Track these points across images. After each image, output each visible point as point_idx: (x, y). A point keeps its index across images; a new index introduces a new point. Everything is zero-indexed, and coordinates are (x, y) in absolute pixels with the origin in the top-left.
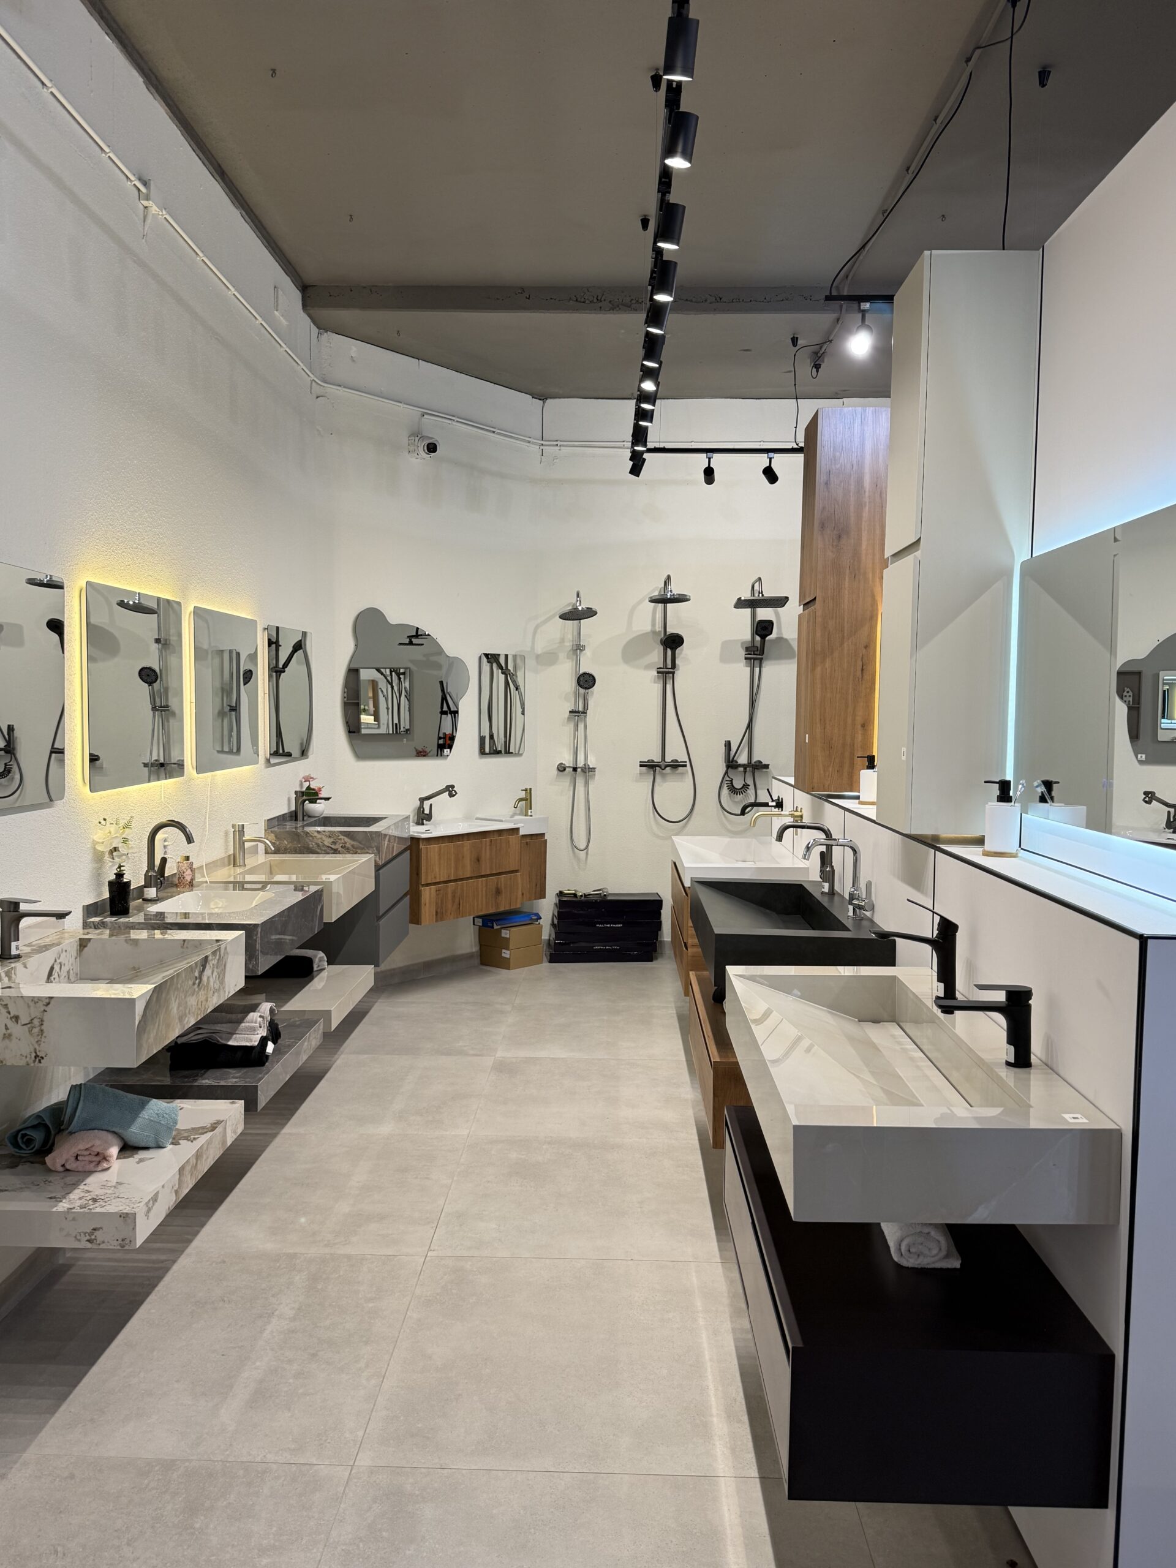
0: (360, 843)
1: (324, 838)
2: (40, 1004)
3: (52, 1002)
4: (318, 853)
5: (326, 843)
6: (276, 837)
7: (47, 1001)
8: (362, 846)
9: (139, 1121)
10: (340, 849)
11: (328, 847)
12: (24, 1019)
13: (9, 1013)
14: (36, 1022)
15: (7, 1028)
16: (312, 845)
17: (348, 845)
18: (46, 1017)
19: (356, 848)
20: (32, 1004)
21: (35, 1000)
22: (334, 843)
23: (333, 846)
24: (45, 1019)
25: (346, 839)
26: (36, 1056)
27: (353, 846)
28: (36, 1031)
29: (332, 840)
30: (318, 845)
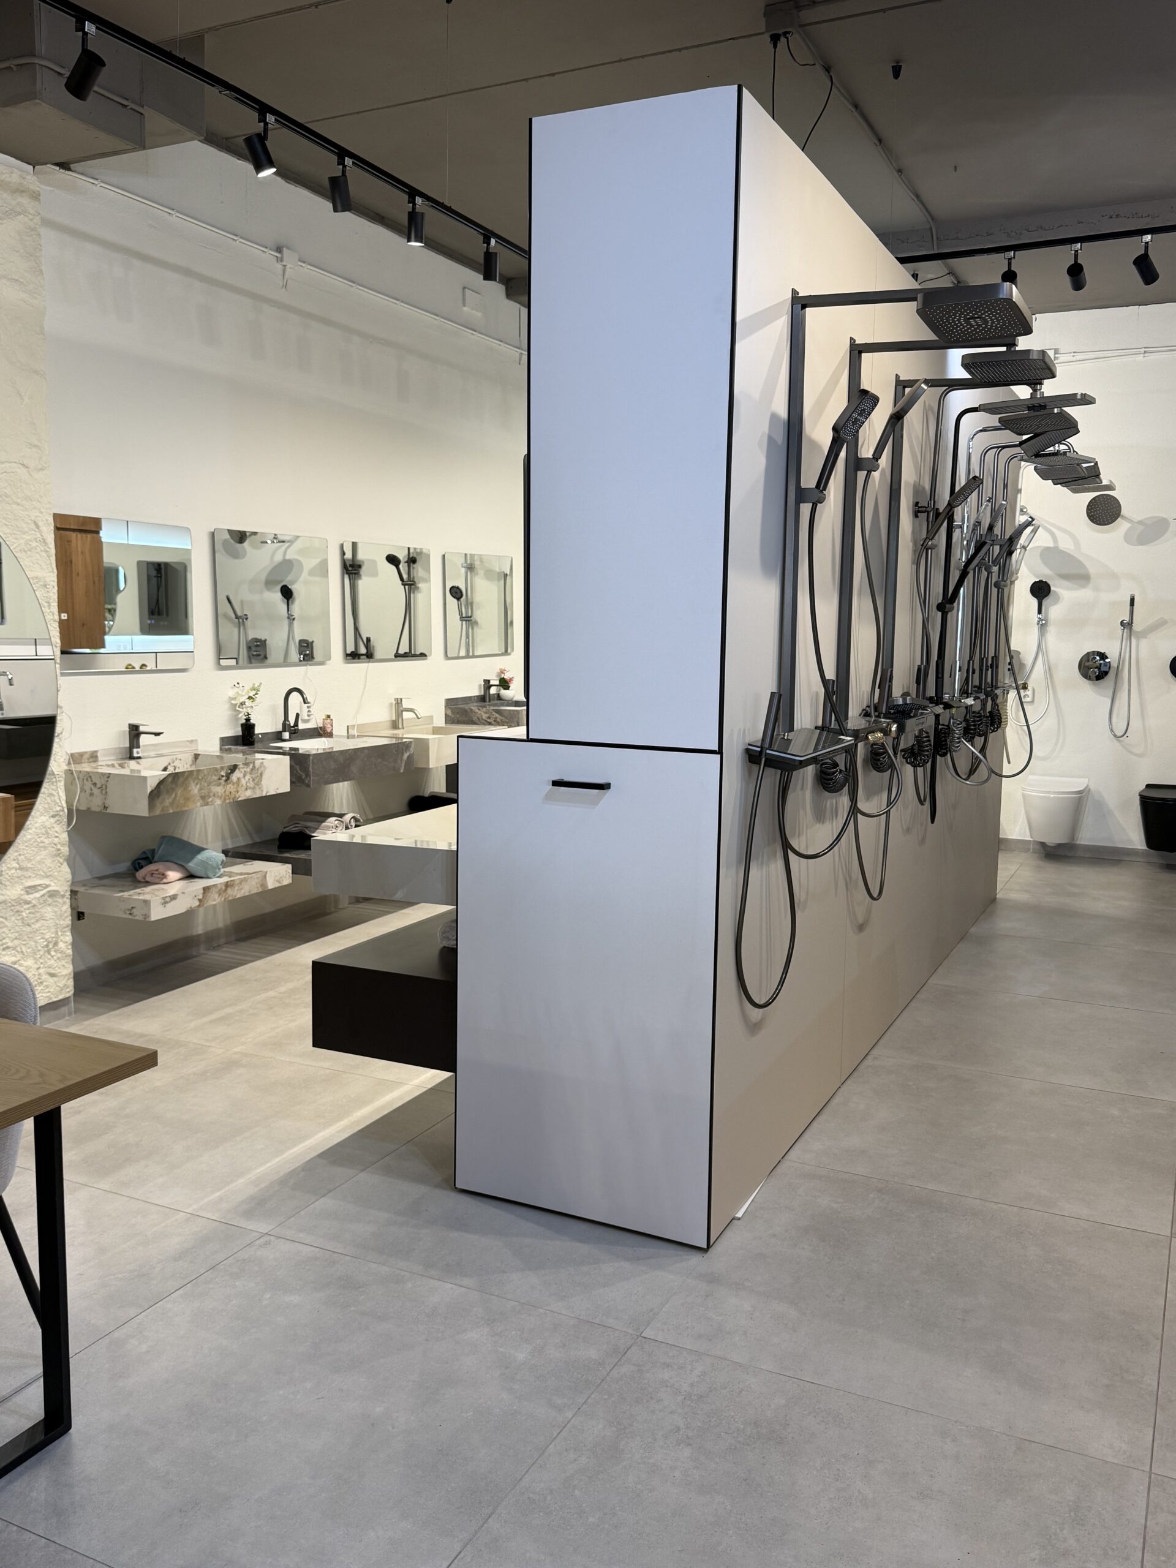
0: (506, 718)
1: (483, 714)
2: (105, 777)
3: (111, 776)
4: (478, 724)
5: (484, 718)
6: (452, 712)
7: (108, 775)
8: (507, 721)
9: (195, 860)
10: (493, 723)
11: (486, 721)
12: (99, 785)
13: (92, 781)
14: (104, 787)
15: (91, 790)
16: (475, 719)
17: (498, 720)
18: (109, 785)
19: (504, 722)
20: (102, 777)
21: (103, 774)
22: (489, 718)
23: (488, 720)
24: (108, 785)
25: (497, 715)
26: (105, 807)
27: (501, 720)
28: (104, 792)
29: (487, 715)
30: (478, 718)
